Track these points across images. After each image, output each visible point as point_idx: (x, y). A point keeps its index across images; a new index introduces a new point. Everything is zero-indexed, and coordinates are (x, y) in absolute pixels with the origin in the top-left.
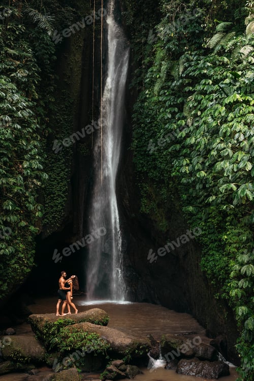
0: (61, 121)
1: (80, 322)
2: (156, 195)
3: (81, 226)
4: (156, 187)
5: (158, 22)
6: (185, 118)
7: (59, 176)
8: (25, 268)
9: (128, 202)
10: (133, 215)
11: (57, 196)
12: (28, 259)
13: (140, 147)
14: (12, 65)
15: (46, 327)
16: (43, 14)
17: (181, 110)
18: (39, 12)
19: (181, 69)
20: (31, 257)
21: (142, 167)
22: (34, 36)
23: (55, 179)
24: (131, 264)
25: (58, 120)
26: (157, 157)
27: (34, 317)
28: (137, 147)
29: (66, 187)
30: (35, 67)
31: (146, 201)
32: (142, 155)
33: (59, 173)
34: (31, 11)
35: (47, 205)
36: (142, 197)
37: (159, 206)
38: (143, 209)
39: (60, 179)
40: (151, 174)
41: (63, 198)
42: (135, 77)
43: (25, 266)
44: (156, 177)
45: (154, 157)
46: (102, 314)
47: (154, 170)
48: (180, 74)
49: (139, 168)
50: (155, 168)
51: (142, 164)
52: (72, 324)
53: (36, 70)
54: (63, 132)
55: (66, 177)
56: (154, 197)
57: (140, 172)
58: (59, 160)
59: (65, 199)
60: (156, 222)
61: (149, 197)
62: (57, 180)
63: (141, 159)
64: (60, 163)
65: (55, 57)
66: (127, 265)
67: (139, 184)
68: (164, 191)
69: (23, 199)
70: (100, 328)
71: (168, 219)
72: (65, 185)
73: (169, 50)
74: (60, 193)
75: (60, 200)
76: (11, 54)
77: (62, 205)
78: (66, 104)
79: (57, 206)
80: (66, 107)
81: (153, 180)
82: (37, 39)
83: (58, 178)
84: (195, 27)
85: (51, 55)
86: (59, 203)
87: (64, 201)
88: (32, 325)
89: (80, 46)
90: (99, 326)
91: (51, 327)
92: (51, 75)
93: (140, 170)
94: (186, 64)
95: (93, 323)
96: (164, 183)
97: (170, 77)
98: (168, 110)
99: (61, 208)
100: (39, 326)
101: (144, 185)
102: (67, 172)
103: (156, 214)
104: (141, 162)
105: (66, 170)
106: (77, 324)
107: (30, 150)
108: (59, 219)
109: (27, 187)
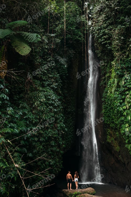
0: (70, 100)
1: (84, 193)
2: (114, 135)
3: (80, 147)
4: (114, 131)
5: (113, 60)
6: (125, 105)
7: (69, 125)
8: (59, 169)
9: (101, 137)
10: (104, 142)
11: (69, 134)
12: (60, 165)
13: (106, 113)
14: (51, 82)
15: (70, 195)
16: (63, 58)
17: (124, 101)
18: (61, 57)
19: (123, 83)
20: (61, 164)
21: (107, 122)
22: (59, 66)
23: (68, 126)
24: (103, 165)
25: (68, 100)
26: (114, 118)
27: (64, 190)
28: (104, 112)
29: (73, 130)
30: (59, 80)
31: (109, 137)
32: (107, 116)
33: (69, 124)
34: (57, 57)
35: (64, 138)
36: (107, 135)
37: (115, 139)
38: (108, 140)
39: (70, 126)
40: (111, 125)
41: (71, 135)
42: (103, 80)
43: (59, 168)
44: (114, 126)
45: (112, 118)
46: (92, 190)
47: (113, 124)
48: (123, 85)
49: (106, 122)
50: (113, 122)
51: (107, 120)
52: (80, 194)
53: (60, 82)
54: (71, 105)
55: (72, 125)
56: (113, 135)
57: (106, 124)
58: (69, 118)
59: (72, 135)
60: (114, 147)
61: (111, 135)
62: (69, 127)
63: (107, 118)
64: (70, 119)
65: (68, 74)
66: (101, 166)
67: (106, 129)
68: (117, 133)
69: (58, 139)
70: (92, 196)
71: (120, 146)
72: (72, 129)
73: (118, 74)
74: (70, 133)
75: (70, 136)
76: (50, 77)
77: (71, 138)
78: (72, 92)
79: (69, 139)
80: (72, 93)
81: (112, 128)
82: (60, 68)
83: (69, 126)
84: (129, 64)
85: (66, 74)
86: (70, 137)
87: (72, 136)
88: (64, 194)
89: (77, 65)
90: (92, 195)
91: (72, 195)
92: (65, 81)
93: (106, 123)
94: (125, 81)
95: (89, 194)
96: (117, 130)
97: (118, 86)
98: (118, 101)
99: (71, 139)
100: (67, 194)
101: (108, 129)
102: (73, 123)
103: (114, 143)
104: (107, 119)
105: (73, 122)
106: (82, 194)
107: (60, 118)
108: (70, 144)
109: (59, 134)
